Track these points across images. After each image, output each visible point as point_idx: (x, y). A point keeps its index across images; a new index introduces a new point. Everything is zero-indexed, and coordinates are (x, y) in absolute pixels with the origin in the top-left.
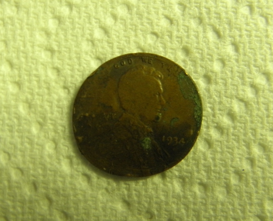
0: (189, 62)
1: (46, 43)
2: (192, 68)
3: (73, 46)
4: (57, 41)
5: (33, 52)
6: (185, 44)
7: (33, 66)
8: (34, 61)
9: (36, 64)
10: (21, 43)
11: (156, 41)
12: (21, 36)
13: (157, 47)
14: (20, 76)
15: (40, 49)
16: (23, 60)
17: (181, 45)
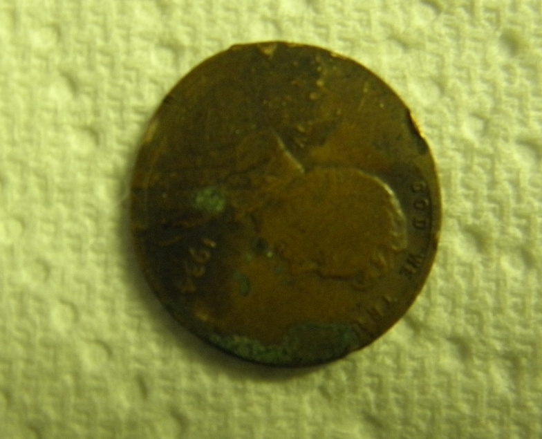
0: (519, 71)
1: (160, 29)
2: (527, 83)
3: (230, 35)
4: (188, 24)
5: (129, 53)
6: (508, 26)
7: (129, 86)
8: (133, 75)
9: (138, 80)
10: (97, 31)
11: (434, 21)
12: (96, 13)
13: (438, 38)
14: (96, 112)
15: (144, 44)
16: (103, 71)
17: (497, 29)
